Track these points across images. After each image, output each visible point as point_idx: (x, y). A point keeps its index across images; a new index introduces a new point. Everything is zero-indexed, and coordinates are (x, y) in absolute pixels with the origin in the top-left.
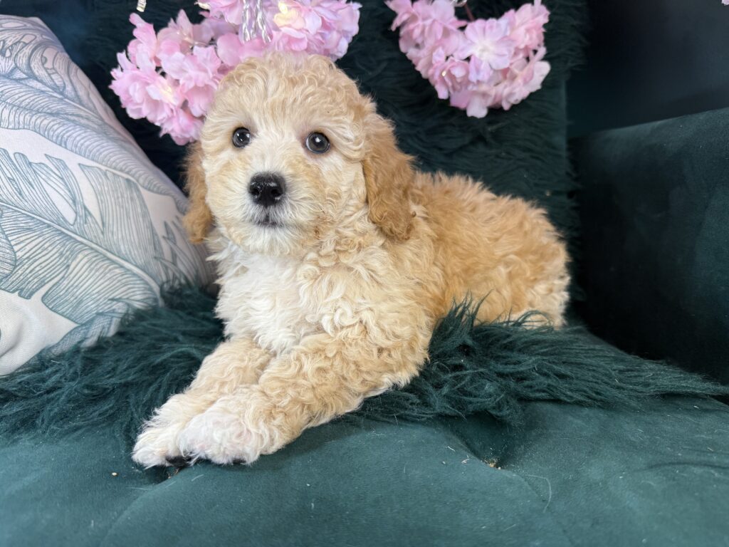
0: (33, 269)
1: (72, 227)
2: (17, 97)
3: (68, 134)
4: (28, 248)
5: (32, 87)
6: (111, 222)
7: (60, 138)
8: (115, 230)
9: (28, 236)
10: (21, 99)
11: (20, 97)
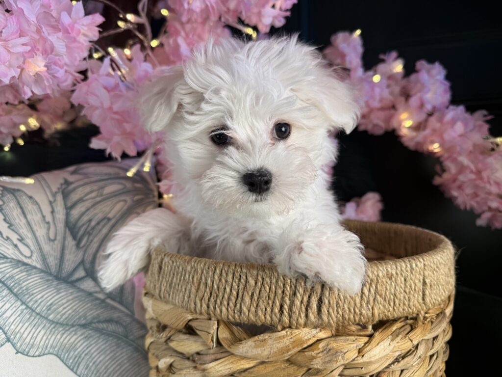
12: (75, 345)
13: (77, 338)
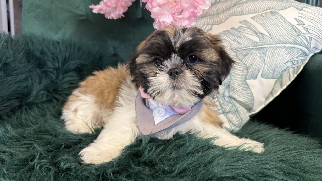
0: (254, 68)
1: (260, 44)
4: (249, 61)
6: (273, 33)
8: (276, 34)
9: (248, 57)
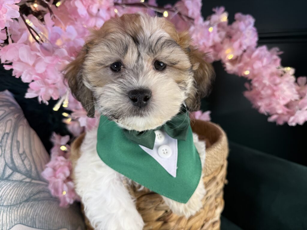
2: (9, 196)
3: (35, 214)
5: (15, 181)
7: (32, 220)
10: (12, 196)
11: (11, 195)
12: (28, 213)
13: (27, 209)
